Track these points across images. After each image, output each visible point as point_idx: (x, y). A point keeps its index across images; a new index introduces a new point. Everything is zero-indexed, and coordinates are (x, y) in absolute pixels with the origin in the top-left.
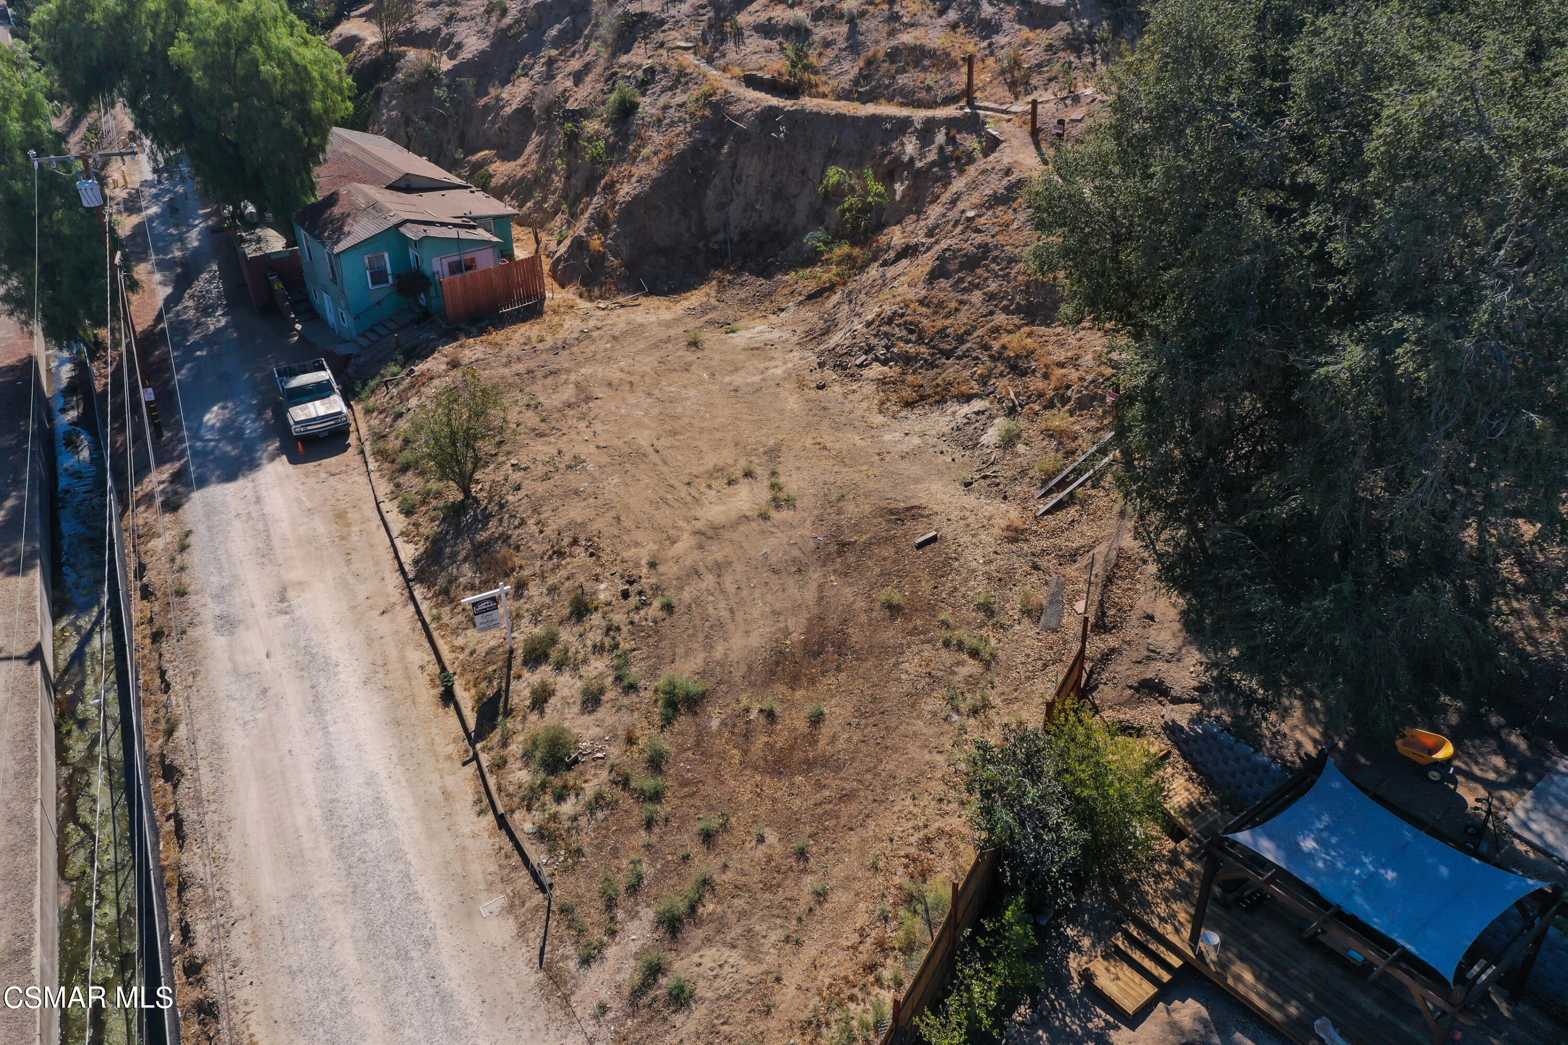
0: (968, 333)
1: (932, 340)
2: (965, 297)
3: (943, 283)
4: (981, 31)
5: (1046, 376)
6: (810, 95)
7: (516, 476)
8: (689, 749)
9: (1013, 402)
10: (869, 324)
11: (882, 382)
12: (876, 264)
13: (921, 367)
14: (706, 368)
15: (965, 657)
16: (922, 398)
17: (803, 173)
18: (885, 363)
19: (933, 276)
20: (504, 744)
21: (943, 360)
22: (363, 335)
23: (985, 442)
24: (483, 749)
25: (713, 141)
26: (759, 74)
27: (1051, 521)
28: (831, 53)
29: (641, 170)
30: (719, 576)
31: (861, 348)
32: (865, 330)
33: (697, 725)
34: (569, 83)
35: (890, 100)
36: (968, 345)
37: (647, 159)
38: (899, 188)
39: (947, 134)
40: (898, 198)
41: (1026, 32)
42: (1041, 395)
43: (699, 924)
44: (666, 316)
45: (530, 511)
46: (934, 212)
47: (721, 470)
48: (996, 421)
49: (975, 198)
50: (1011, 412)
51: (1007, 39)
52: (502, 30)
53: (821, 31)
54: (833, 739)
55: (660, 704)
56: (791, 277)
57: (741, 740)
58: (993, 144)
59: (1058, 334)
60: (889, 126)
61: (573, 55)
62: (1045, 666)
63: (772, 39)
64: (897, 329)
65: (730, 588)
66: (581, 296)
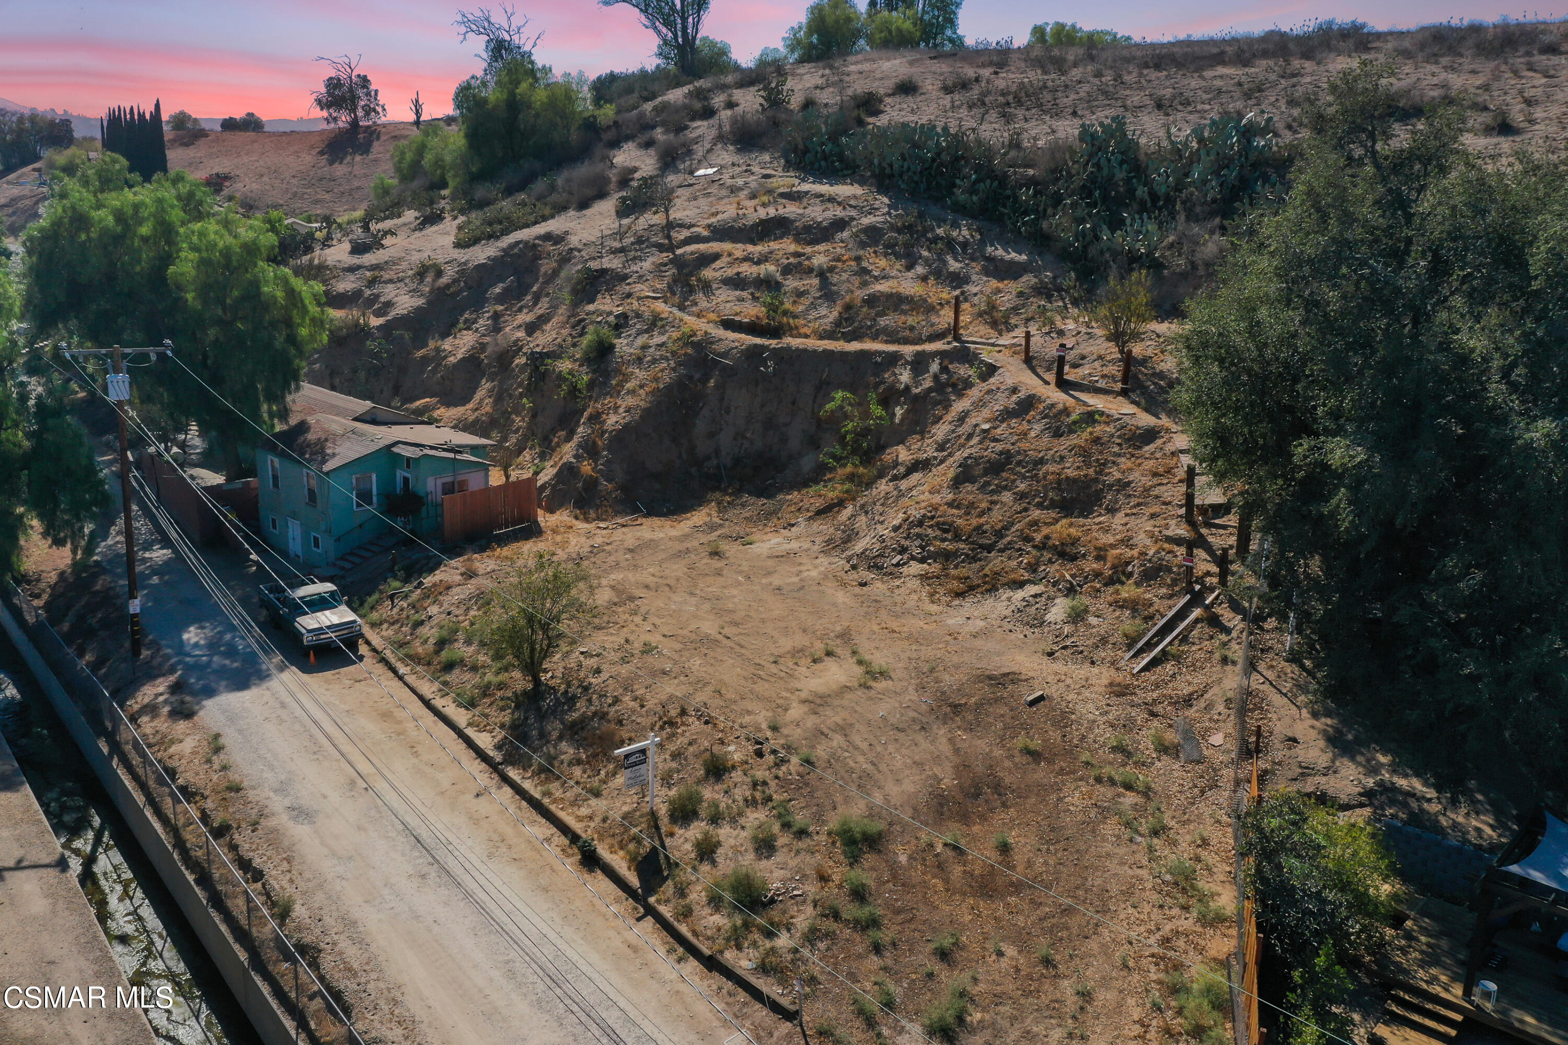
0: (1006, 528)
1: (969, 537)
2: (995, 498)
3: (969, 487)
4: (952, 282)
5: (1100, 558)
6: (791, 336)
7: (592, 662)
8: (888, 881)
9: (1071, 583)
10: (896, 529)
11: (924, 577)
12: (884, 481)
13: (963, 561)
14: (740, 572)
15: (1121, 790)
16: (972, 588)
17: (793, 403)
18: (922, 561)
19: (957, 482)
20: (681, 892)
21: (985, 554)
22: (342, 558)
23: (1052, 620)
24: (658, 901)
25: (697, 376)
26: (737, 318)
27: (1151, 676)
28: (806, 301)
29: (630, 401)
30: (846, 735)
31: (894, 550)
32: (893, 534)
33: (886, 861)
34: (521, 334)
35: (874, 338)
36: (1009, 539)
37: (632, 392)
38: (899, 411)
39: (940, 364)
40: (897, 421)
41: (994, 283)
42: (1097, 574)
43: (972, 1031)
44: (674, 533)
45: (621, 691)
46: (940, 431)
47: (801, 650)
48: (1057, 601)
49: (986, 413)
50: (1071, 591)
51: (978, 288)
52: (439, 288)
53: (791, 283)
54: (1029, 864)
55: (838, 844)
56: (795, 496)
57: (936, 870)
58: (992, 369)
59: (1100, 523)
60: (879, 359)
61: (520, 310)
62: (1203, 792)
63: (743, 290)
64: (929, 531)
65: (864, 746)
66: (576, 518)
